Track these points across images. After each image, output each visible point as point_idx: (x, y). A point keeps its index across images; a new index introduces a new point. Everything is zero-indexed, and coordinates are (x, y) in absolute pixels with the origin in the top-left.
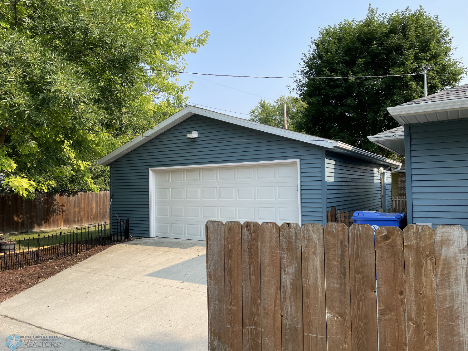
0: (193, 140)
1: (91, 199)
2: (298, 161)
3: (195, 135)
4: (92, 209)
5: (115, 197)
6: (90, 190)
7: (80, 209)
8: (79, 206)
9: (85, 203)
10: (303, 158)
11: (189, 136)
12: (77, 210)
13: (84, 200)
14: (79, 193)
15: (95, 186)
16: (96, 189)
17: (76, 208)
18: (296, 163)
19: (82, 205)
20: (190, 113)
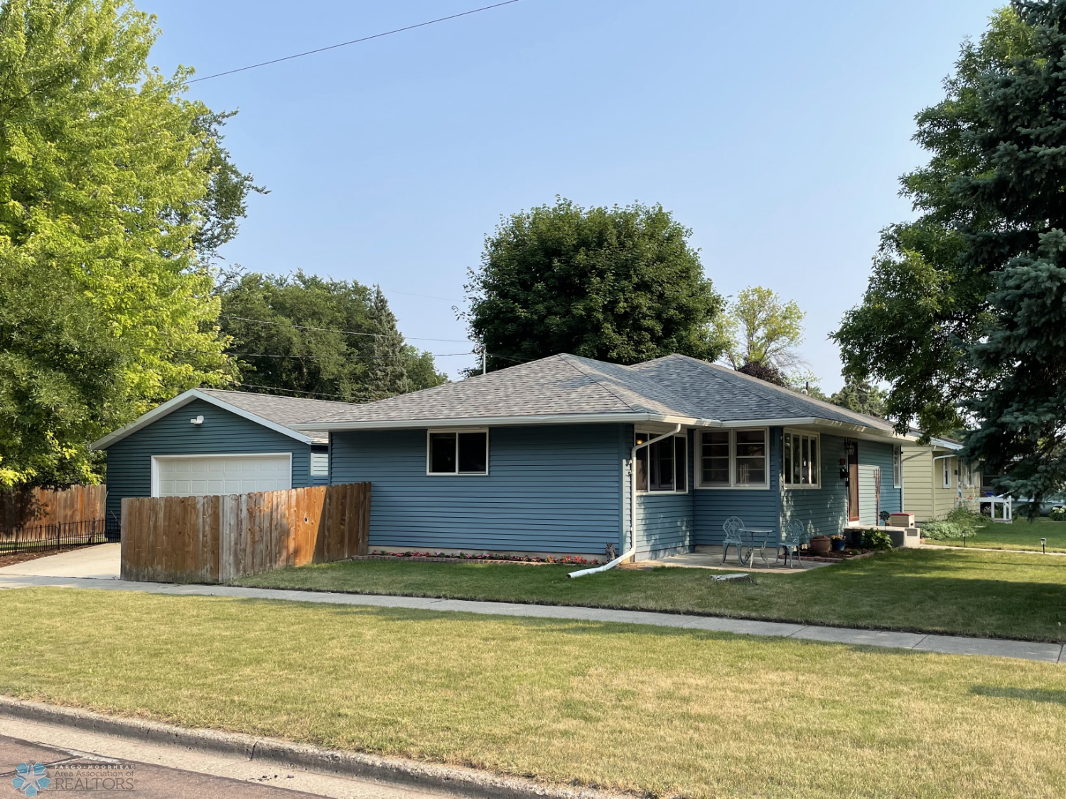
0: (198, 425)
1: (93, 496)
2: (291, 454)
3: (200, 420)
4: (94, 512)
5: (111, 490)
6: (86, 480)
7: (74, 512)
8: (72, 506)
9: (82, 501)
10: (295, 451)
11: (193, 421)
12: (69, 513)
13: (82, 496)
14: (73, 486)
15: (94, 475)
16: (95, 480)
17: (67, 510)
18: (289, 456)
19: (78, 506)
20: (193, 396)
